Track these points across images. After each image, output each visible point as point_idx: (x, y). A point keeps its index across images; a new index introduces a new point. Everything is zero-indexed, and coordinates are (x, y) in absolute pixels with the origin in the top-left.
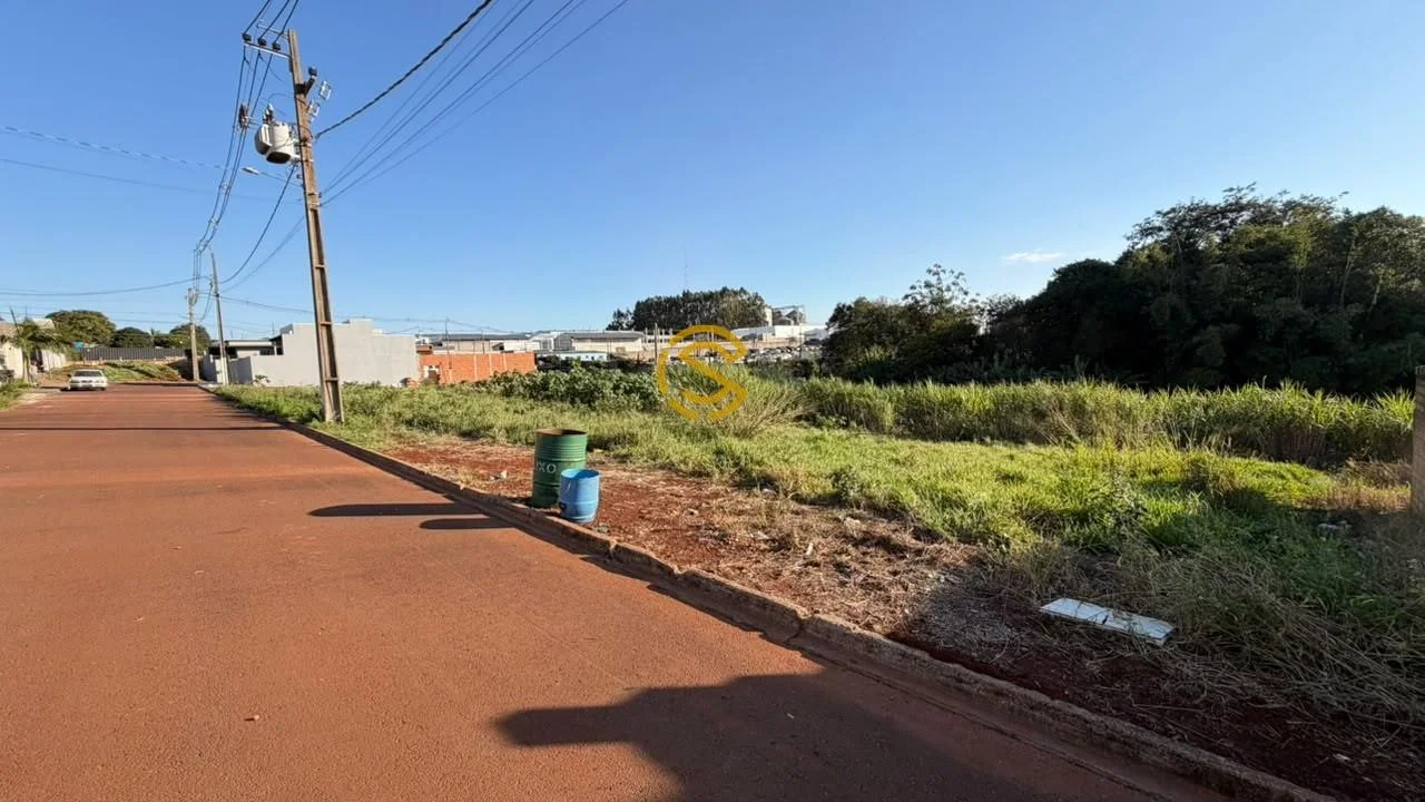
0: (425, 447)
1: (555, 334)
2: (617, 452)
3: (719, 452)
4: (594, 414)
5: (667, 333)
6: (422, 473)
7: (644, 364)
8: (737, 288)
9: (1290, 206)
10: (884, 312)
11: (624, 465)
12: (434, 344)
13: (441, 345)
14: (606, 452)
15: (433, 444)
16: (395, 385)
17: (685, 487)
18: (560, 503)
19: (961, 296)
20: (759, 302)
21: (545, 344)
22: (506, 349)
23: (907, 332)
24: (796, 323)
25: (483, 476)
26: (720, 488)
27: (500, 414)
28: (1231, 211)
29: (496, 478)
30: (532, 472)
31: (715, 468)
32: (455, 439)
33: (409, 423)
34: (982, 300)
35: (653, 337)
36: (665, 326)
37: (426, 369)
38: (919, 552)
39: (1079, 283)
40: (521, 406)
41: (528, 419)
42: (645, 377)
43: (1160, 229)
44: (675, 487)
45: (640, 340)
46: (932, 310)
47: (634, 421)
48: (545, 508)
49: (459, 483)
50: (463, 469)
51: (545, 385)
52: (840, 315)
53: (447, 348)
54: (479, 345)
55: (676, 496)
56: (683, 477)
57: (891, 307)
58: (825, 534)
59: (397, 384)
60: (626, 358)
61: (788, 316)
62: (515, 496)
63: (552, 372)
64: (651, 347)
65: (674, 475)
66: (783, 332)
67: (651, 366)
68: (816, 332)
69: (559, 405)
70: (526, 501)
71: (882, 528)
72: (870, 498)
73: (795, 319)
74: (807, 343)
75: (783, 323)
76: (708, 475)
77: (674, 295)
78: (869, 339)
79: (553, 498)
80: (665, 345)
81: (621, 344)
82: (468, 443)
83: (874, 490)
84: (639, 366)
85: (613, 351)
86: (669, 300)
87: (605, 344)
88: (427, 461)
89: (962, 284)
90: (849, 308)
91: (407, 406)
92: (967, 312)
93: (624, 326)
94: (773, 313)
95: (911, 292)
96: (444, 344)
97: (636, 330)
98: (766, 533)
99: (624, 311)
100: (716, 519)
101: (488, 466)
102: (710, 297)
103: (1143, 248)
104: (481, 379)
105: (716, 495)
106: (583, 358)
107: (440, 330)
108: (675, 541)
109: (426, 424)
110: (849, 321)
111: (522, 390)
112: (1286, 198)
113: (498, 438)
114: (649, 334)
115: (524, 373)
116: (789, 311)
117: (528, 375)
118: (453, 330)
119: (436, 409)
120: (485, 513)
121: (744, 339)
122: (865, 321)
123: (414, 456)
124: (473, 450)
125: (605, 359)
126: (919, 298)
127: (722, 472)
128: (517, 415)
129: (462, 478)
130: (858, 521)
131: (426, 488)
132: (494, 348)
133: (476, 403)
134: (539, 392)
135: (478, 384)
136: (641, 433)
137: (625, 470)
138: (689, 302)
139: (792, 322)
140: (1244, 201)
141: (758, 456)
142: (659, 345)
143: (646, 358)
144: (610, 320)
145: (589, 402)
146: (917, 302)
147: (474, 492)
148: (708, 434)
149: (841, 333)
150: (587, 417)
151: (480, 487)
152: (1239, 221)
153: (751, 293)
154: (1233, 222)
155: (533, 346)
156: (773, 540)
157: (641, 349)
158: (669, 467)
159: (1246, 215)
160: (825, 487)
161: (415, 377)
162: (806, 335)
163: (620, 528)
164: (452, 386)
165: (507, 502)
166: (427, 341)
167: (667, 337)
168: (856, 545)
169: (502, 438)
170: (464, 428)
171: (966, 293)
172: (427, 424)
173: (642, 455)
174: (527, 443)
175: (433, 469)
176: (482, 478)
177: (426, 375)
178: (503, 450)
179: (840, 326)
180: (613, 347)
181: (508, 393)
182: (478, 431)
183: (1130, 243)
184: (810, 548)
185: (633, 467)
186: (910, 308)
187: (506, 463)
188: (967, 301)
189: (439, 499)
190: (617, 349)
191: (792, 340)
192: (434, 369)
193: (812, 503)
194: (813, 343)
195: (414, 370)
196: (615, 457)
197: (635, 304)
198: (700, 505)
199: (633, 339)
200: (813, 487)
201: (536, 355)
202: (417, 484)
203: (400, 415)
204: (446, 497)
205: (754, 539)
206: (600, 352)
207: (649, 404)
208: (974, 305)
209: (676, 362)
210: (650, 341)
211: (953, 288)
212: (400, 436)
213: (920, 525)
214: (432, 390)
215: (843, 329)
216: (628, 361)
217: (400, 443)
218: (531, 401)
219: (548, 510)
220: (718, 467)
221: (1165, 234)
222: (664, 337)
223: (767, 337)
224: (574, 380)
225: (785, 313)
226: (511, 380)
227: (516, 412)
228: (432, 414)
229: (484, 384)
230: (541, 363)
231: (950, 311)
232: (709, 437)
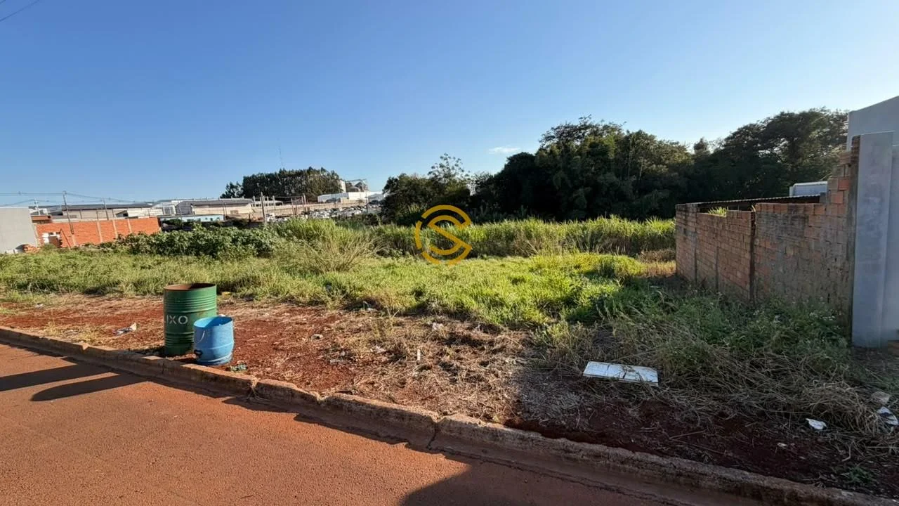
0: (42, 309)
1: (176, 202)
2: (243, 292)
3: (327, 284)
4: (218, 262)
5: (270, 199)
6: (37, 338)
7: (255, 222)
8: (318, 168)
9: (606, 127)
10: (417, 182)
11: (251, 303)
12: (53, 214)
13: (62, 214)
14: (234, 294)
15: (53, 306)
16: (10, 252)
17: (306, 316)
18: (196, 351)
19: (460, 173)
20: (335, 177)
21: (167, 210)
22: (130, 215)
23: (432, 194)
24: (362, 191)
25: (110, 331)
26: (334, 312)
27: (126, 270)
28: (583, 129)
29: (126, 332)
30: (163, 320)
31: (327, 297)
32: (78, 297)
33: (22, 287)
34: (472, 175)
35: (259, 203)
36: (268, 194)
37: (46, 235)
38: (491, 343)
39: (519, 164)
40: (149, 261)
41: (156, 273)
42: (258, 231)
43: (554, 137)
44: (299, 317)
45: (250, 205)
46: (445, 181)
47: (254, 266)
48: (181, 355)
49: (81, 343)
50: (88, 327)
51: (171, 242)
52: (391, 184)
53: (67, 217)
54: (102, 214)
55: (301, 324)
56: (303, 306)
57: (421, 180)
58: (424, 339)
59: (11, 251)
60: (239, 218)
61: (356, 186)
62: (147, 347)
63: (176, 232)
64: (259, 209)
65: (295, 306)
66: (354, 196)
67: (261, 223)
68: (376, 196)
69: (185, 258)
70: (160, 351)
71: (461, 328)
72: (444, 306)
73: (361, 188)
74: (370, 203)
75: (353, 190)
76: (323, 303)
77: (273, 172)
78: (411, 199)
79: (187, 346)
80: (269, 208)
81: (234, 208)
82: (94, 300)
83: (446, 301)
84: (250, 224)
85: (229, 213)
86: (269, 176)
87: (222, 208)
88: (42, 324)
89: (460, 166)
90: (396, 180)
91: (20, 272)
92: (463, 183)
93: (235, 194)
94: (346, 184)
95: (432, 170)
96: (65, 214)
97: (245, 197)
98: (382, 347)
99: (235, 184)
100: (340, 340)
101: (116, 320)
102: (300, 173)
103: (548, 147)
104: (106, 241)
105: (332, 318)
106: (203, 220)
107: (58, 201)
108: (310, 367)
109: (43, 287)
110: (397, 188)
111: (148, 247)
112: (604, 124)
113: (125, 292)
114: (256, 200)
115: (149, 235)
116: (357, 183)
117: (153, 235)
118: (71, 201)
119: (56, 271)
120: (113, 371)
121: (328, 202)
122: (406, 188)
123: (26, 321)
124: (100, 306)
125: (222, 219)
126: (437, 174)
127: (333, 299)
128: (144, 270)
129: (84, 338)
130: (441, 325)
131: (41, 353)
132: (118, 215)
133: (101, 264)
134: (165, 248)
135: (102, 245)
136: (262, 276)
137: (253, 307)
138: (285, 177)
139: (359, 190)
140: (587, 124)
141: (359, 283)
142: (265, 207)
143: (256, 217)
144: (224, 191)
145: (211, 254)
146: (436, 176)
147: (100, 350)
148: (316, 271)
149: (393, 196)
150: (212, 266)
151: (107, 343)
152: (586, 134)
153: (330, 172)
154: (583, 134)
155: (156, 212)
156: (390, 352)
157: (251, 211)
158: (290, 300)
159: (588, 132)
160: (411, 302)
161: (33, 242)
162: (370, 198)
163: (257, 362)
164: (76, 249)
165: (138, 355)
166: (45, 211)
167: (271, 202)
168: (449, 345)
169: (130, 292)
170: (88, 286)
171: (463, 171)
172: (45, 286)
173: (265, 293)
174: (157, 294)
175: (51, 332)
176: (110, 333)
177: (47, 241)
178: (132, 302)
179: (390, 193)
180: (228, 211)
181: (135, 251)
182: (104, 287)
183: (541, 144)
184: (419, 354)
185: (259, 303)
186: (432, 180)
187: (135, 315)
188: (463, 175)
189: (59, 363)
190: (231, 212)
191: (361, 201)
192: (55, 235)
193: (405, 315)
194: (375, 202)
195: (33, 238)
196: (243, 296)
197: (243, 179)
198: (323, 330)
199: (245, 204)
200: (403, 303)
201: (159, 219)
202: (29, 349)
203: (13, 280)
204: (64, 359)
205: (374, 353)
206: (218, 214)
207: (263, 252)
208: (467, 177)
209: (280, 219)
210: (257, 205)
211: (455, 167)
212: (12, 301)
213: (484, 322)
214: (54, 254)
215: (393, 194)
216: (242, 220)
217: (11, 308)
218: (158, 257)
219: (183, 357)
220: (329, 296)
221: (556, 140)
222: (268, 202)
223: (343, 200)
224: (198, 237)
225: (354, 184)
226: (138, 240)
227: (142, 268)
228: (51, 277)
229: (110, 245)
230: (165, 225)
231: (455, 182)
232: (317, 274)
